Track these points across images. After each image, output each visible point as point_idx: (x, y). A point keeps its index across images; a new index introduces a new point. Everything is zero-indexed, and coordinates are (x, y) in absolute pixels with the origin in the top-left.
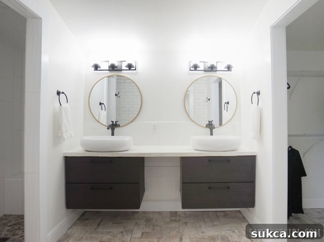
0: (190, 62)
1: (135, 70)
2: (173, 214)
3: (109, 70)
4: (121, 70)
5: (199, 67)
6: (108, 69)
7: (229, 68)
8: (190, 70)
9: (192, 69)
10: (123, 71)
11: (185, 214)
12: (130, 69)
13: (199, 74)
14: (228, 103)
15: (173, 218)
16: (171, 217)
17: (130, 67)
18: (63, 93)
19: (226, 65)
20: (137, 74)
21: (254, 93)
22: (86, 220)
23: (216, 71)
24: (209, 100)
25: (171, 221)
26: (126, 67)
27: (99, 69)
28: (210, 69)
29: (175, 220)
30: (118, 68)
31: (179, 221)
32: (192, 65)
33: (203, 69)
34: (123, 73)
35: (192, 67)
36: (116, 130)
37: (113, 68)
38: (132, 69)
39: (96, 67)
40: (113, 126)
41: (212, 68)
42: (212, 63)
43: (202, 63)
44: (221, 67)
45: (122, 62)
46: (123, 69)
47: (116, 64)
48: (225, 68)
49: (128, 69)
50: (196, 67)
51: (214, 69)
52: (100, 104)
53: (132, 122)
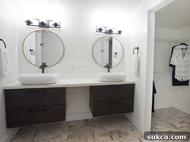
0: (96, 27)
1: (59, 28)
2: (86, 121)
3: (39, 26)
4: (49, 27)
5: (103, 30)
7: (120, 32)
8: (97, 32)
9: (98, 31)
10: (50, 28)
11: (93, 120)
12: (56, 27)
13: (102, 35)
14: (116, 53)
15: (86, 124)
16: (85, 123)
17: (56, 25)
19: (118, 30)
20: (60, 30)
21: (136, 48)
23: (112, 33)
24: (103, 51)
25: (85, 125)
26: (53, 25)
27: (31, 24)
28: (109, 32)
29: (88, 125)
30: (47, 26)
31: (90, 124)
32: (98, 28)
33: (104, 32)
34: (50, 29)
35: (98, 30)
36: (45, 69)
37: (42, 25)
38: (57, 27)
39: (29, 23)
40: (43, 67)
41: (110, 32)
42: (110, 28)
43: (104, 28)
44: (115, 31)
45: (49, 21)
46: (50, 26)
47: (45, 22)
48: (118, 32)
49: (54, 26)
50: (100, 30)
51: (111, 32)
52: (31, 50)
53: (57, 63)
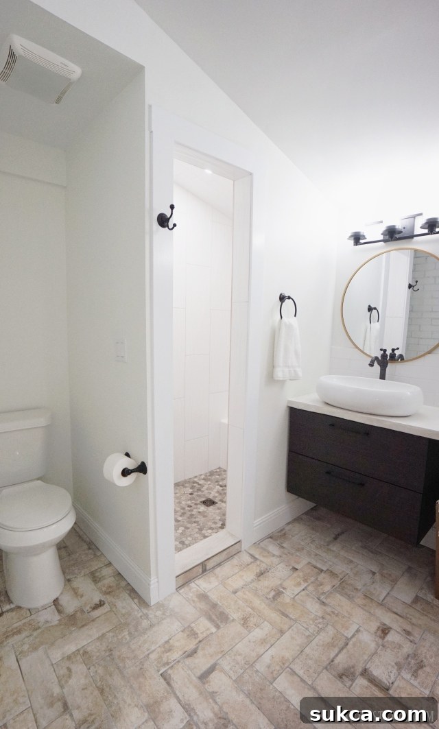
3: (384, 241)
4: (412, 237)
6: (381, 238)
10: (416, 239)
12: (432, 232)
17: (432, 226)
18: (289, 298)
22: (318, 519)
26: (423, 228)
27: (361, 241)
30: (405, 234)
34: (418, 243)
36: (390, 368)
37: (392, 235)
39: (357, 238)
45: (415, 217)
46: (416, 233)
47: (400, 226)
49: (426, 231)
